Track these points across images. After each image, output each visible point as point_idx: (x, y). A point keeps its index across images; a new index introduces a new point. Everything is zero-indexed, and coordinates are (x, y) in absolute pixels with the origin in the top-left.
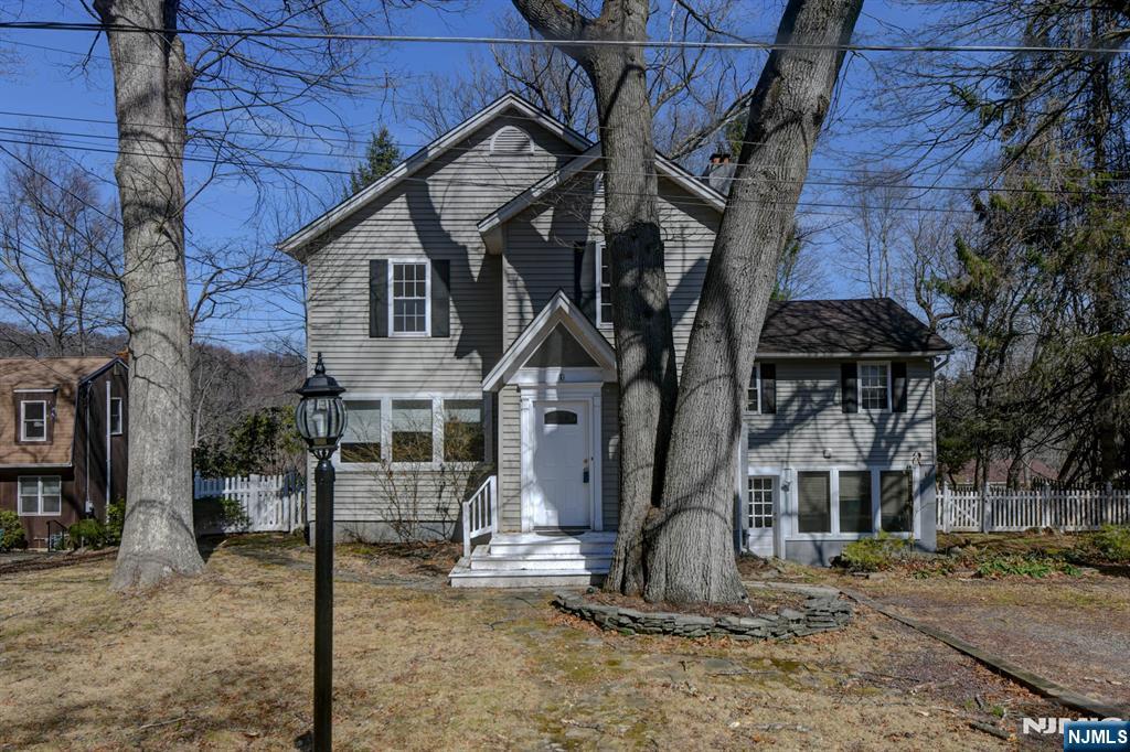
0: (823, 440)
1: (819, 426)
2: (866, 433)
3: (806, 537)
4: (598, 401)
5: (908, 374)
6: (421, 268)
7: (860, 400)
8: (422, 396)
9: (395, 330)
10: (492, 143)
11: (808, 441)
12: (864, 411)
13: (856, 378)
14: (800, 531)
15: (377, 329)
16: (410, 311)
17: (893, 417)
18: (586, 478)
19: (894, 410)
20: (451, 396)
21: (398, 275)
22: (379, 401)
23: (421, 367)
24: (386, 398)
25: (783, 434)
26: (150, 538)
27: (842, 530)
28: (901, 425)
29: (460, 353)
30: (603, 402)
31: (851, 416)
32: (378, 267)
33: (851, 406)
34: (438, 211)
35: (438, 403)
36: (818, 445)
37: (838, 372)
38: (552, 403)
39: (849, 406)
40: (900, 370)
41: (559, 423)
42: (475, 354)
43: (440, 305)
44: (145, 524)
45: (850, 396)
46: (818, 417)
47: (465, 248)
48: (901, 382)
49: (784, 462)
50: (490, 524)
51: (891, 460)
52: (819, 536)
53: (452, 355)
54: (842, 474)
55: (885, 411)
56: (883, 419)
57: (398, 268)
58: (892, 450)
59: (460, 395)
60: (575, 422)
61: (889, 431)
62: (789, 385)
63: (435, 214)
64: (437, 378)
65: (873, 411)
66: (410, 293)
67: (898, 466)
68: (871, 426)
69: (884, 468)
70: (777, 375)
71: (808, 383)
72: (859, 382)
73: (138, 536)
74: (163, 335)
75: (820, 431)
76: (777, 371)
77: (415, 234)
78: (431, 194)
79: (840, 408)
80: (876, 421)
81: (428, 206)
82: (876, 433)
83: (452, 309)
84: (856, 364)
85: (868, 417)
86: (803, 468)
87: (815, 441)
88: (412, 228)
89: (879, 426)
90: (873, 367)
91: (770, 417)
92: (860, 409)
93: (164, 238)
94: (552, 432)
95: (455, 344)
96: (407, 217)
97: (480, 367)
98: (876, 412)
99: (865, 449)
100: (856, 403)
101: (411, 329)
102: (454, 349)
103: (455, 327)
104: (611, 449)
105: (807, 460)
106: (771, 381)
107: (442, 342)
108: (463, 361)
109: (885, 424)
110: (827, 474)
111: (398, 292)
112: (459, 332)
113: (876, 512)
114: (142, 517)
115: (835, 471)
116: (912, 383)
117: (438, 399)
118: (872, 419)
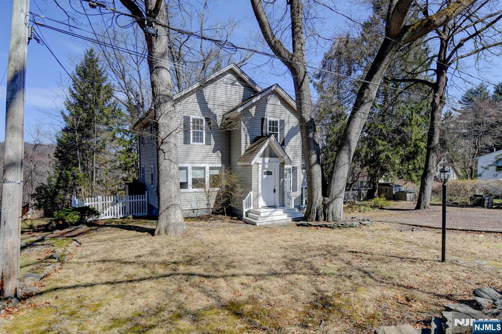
4: (278, 168)
6: (202, 120)
8: (202, 165)
9: (193, 142)
10: (225, 79)
15: (186, 141)
16: (197, 135)
18: (275, 191)
20: (211, 165)
21: (194, 122)
22: (187, 167)
23: (201, 155)
24: (190, 166)
26: (177, 217)
29: (214, 151)
30: (280, 169)
32: (187, 119)
34: (207, 101)
35: (207, 168)
38: (266, 169)
41: (268, 175)
42: (219, 152)
43: (208, 133)
44: (175, 212)
47: (216, 115)
50: (250, 206)
53: (211, 152)
57: (194, 119)
59: (214, 165)
60: (272, 174)
63: (206, 101)
64: (207, 159)
66: (198, 129)
73: (173, 217)
77: (199, 108)
78: (204, 94)
81: (203, 98)
83: (212, 138)
88: (198, 106)
94: (265, 178)
95: (213, 148)
96: (196, 102)
97: (221, 156)
101: (198, 142)
102: (212, 150)
103: (213, 142)
104: (281, 182)
107: (209, 147)
108: (215, 154)
111: (194, 128)
112: (214, 144)
114: (173, 210)
117: (207, 166)
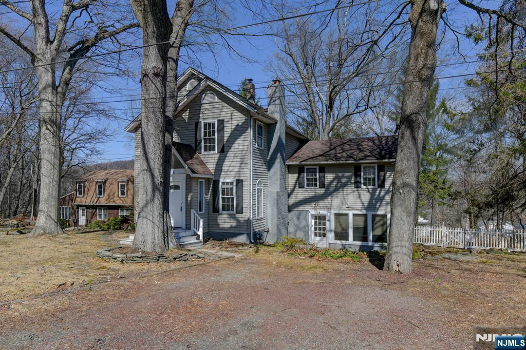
0: (346, 200)
1: (345, 194)
2: (366, 197)
3: (339, 242)
4: (185, 181)
5: (385, 170)
7: (362, 181)
10: (187, 87)
11: (339, 200)
12: (365, 187)
13: (361, 172)
14: (335, 239)
17: (379, 189)
18: (181, 210)
19: (379, 186)
25: (328, 197)
27: (354, 240)
28: (382, 193)
30: (186, 182)
31: (359, 189)
33: (359, 184)
36: (344, 202)
37: (353, 170)
38: (173, 182)
39: (357, 185)
40: (381, 168)
41: (175, 189)
45: (358, 180)
46: (344, 190)
48: (382, 173)
49: (329, 209)
51: (378, 210)
52: (344, 242)
54: (354, 215)
55: (374, 187)
56: (374, 190)
58: (378, 205)
60: (179, 189)
61: (376, 196)
62: (331, 175)
65: (369, 187)
67: (381, 212)
68: (369, 194)
69: (374, 213)
70: (326, 171)
71: (340, 175)
72: (362, 174)
74: (48, 160)
75: (345, 196)
76: (326, 169)
79: (354, 185)
80: (371, 192)
82: (371, 197)
84: (361, 166)
85: (367, 190)
86: (337, 212)
87: (343, 200)
89: (372, 194)
90: (369, 167)
91: (323, 189)
92: (362, 186)
93: (48, 131)
94: (173, 192)
98: (370, 187)
99: (365, 204)
100: (360, 183)
104: (189, 199)
105: (340, 208)
106: (323, 174)
109: (375, 193)
110: (347, 215)
113: (370, 233)
115: (351, 213)
116: (388, 174)
118: (369, 191)
